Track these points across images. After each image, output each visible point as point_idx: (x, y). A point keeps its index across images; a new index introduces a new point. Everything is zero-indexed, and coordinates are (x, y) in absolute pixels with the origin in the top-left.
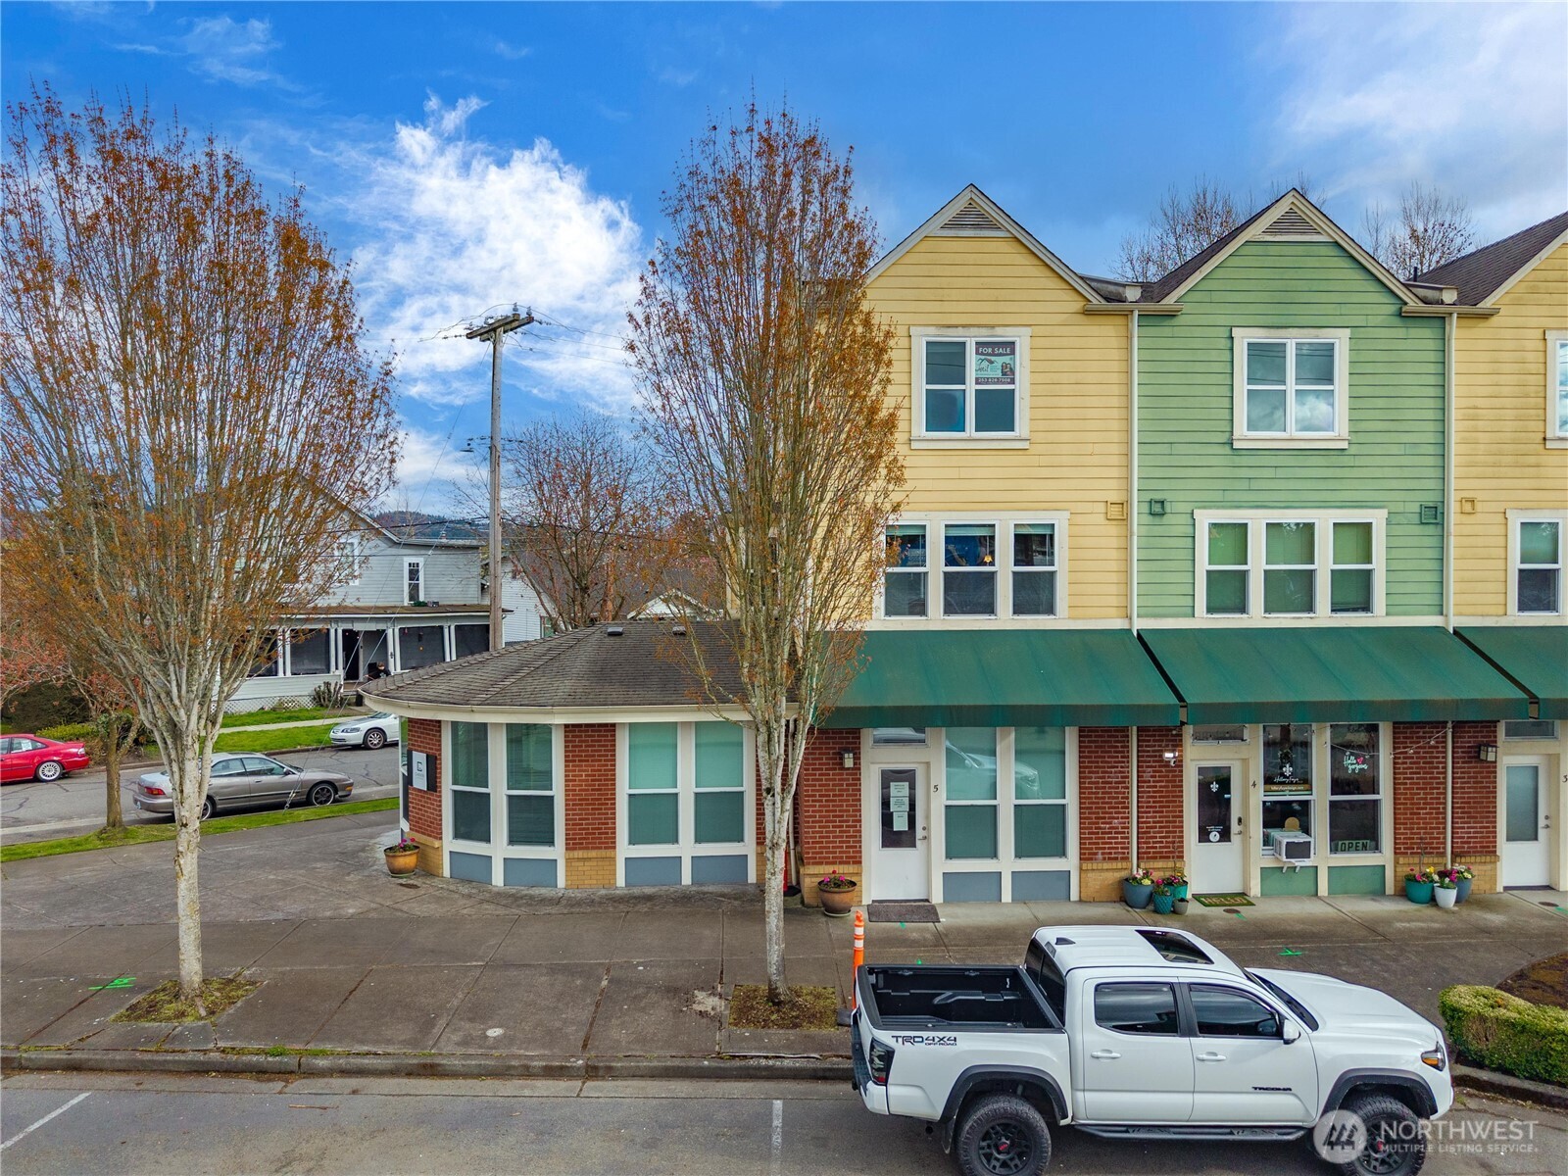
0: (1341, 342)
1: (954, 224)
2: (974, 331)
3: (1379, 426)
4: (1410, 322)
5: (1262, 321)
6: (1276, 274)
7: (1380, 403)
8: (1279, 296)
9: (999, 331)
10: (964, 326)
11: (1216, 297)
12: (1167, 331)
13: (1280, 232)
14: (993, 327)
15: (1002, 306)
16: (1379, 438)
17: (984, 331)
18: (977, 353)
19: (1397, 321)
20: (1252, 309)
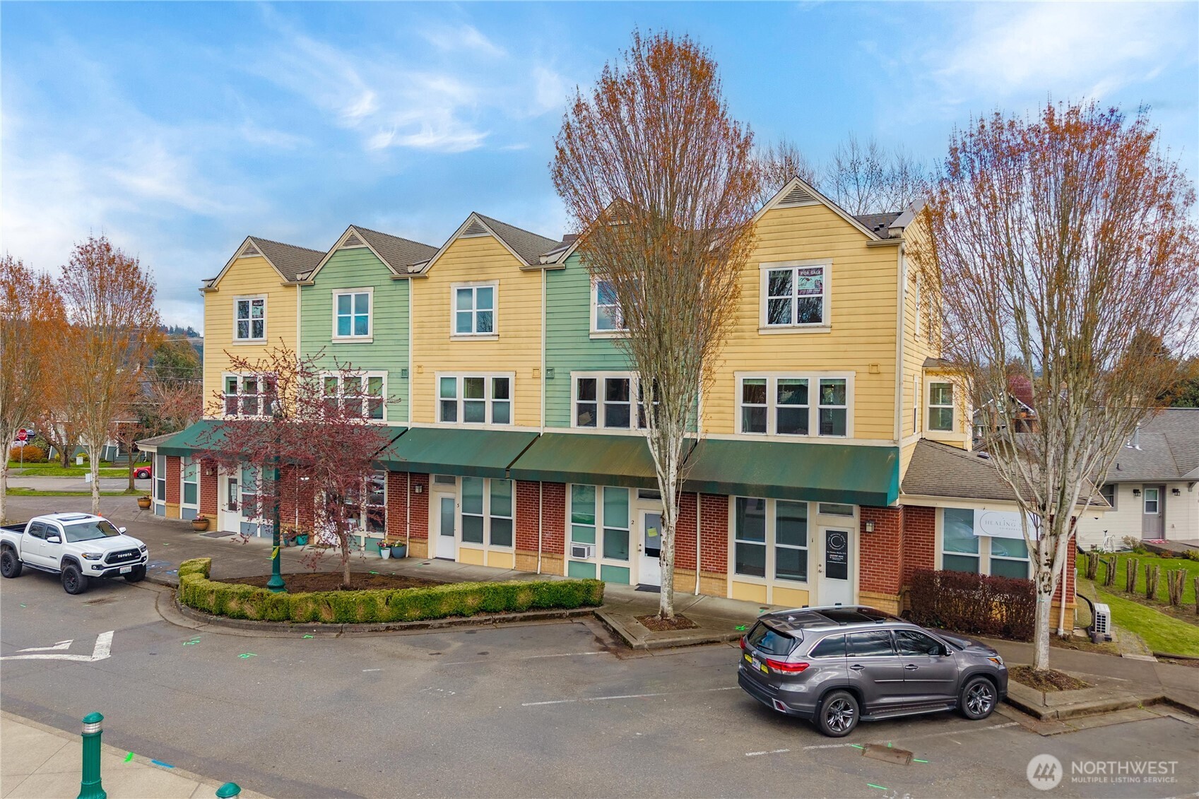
0: (370, 292)
1: (245, 253)
2: (251, 296)
3: (386, 332)
4: (397, 283)
5: (343, 285)
6: (349, 263)
7: (385, 321)
8: (350, 274)
9: (258, 296)
10: (248, 294)
11: (328, 276)
12: (311, 292)
13: (351, 244)
14: (256, 294)
15: (260, 286)
16: (385, 337)
17: (254, 296)
18: (253, 305)
19: (392, 283)
20: (338, 280)
